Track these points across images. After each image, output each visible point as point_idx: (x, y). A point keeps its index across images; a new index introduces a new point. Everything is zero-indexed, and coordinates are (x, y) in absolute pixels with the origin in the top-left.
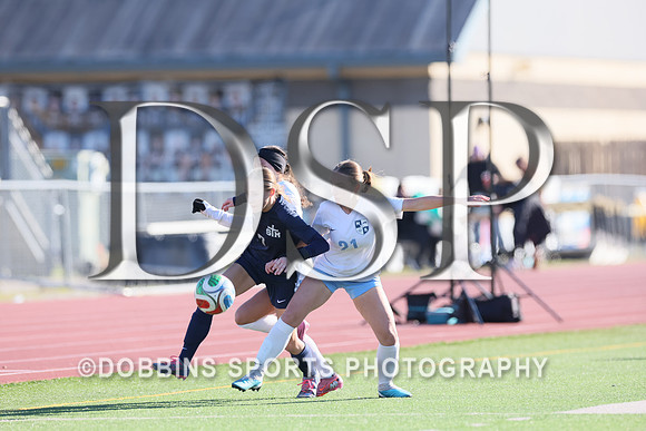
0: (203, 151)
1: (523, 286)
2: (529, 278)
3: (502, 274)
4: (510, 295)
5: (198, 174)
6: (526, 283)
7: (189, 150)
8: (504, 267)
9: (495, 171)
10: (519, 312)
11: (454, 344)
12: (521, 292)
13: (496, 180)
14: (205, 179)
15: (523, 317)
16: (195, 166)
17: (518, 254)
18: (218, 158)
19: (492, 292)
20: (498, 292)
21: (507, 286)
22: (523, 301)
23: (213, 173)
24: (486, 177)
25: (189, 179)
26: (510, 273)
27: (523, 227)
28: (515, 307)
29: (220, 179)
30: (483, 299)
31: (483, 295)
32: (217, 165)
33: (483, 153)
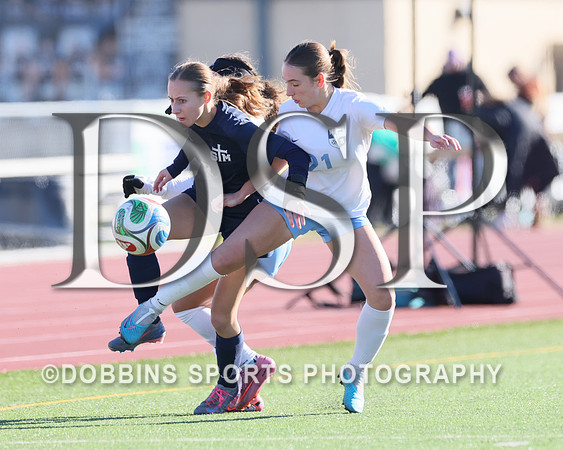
0: (57, 57)
1: (518, 252)
2: (527, 242)
3: (488, 235)
4: (500, 264)
5: (49, 90)
6: (523, 248)
7: (37, 56)
8: (492, 225)
9: (479, 85)
10: (512, 290)
11: (420, 336)
12: (515, 260)
13: (480, 98)
14: (59, 98)
15: (520, 296)
16: (46, 78)
17: (512, 205)
18: (79, 67)
19: (475, 260)
20: (482, 261)
21: (496, 252)
22: (519, 274)
23: (72, 89)
24: (466, 94)
25: (37, 98)
26: (500, 233)
27: (520, 165)
28: (507, 283)
29: (81, 98)
30: (460, 271)
31: (461, 265)
32: (78, 77)
33: (461, 60)
